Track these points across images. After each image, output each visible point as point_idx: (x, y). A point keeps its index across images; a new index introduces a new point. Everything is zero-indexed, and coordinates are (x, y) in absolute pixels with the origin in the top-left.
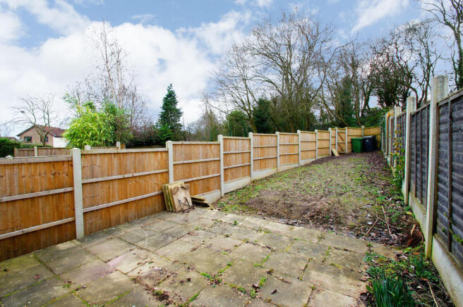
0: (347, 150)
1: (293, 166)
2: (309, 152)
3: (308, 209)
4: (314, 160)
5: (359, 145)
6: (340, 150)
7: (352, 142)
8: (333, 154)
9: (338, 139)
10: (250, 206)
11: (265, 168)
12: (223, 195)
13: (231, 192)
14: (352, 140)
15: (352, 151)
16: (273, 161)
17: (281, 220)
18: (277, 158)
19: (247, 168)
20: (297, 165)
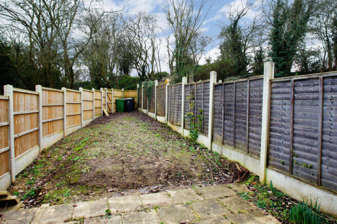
0: (113, 111)
1: (77, 128)
2: (88, 112)
3: (159, 171)
4: (91, 120)
5: (122, 105)
6: (109, 110)
7: (117, 102)
8: (104, 114)
9: (107, 100)
10: (90, 184)
11: (53, 132)
12: (14, 179)
13: (22, 172)
14: (116, 100)
15: (117, 111)
16: (60, 123)
17: (142, 191)
18: (63, 119)
19: (35, 134)
20: (79, 127)
